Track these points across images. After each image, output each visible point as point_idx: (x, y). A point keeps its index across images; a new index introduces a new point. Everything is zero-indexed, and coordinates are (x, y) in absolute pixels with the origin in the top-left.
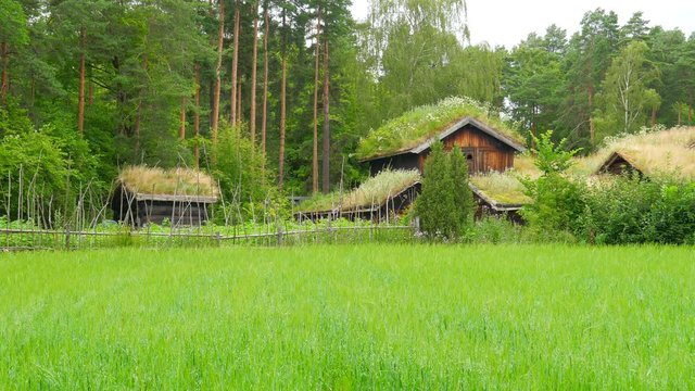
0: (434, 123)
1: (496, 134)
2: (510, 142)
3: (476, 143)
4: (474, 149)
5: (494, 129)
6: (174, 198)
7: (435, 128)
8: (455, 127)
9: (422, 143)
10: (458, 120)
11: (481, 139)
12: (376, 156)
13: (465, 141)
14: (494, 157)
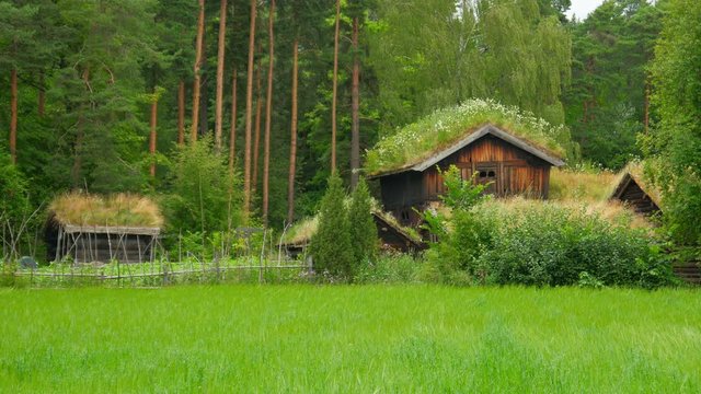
0: (443, 133)
1: (524, 145)
2: (543, 155)
3: (500, 156)
4: (497, 164)
5: (524, 140)
6: (108, 230)
7: (445, 140)
8: (471, 138)
9: (427, 159)
10: (475, 129)
11: (506, 151)
12: (381, 173)
13: (484, 155)
14: (524, 174)
